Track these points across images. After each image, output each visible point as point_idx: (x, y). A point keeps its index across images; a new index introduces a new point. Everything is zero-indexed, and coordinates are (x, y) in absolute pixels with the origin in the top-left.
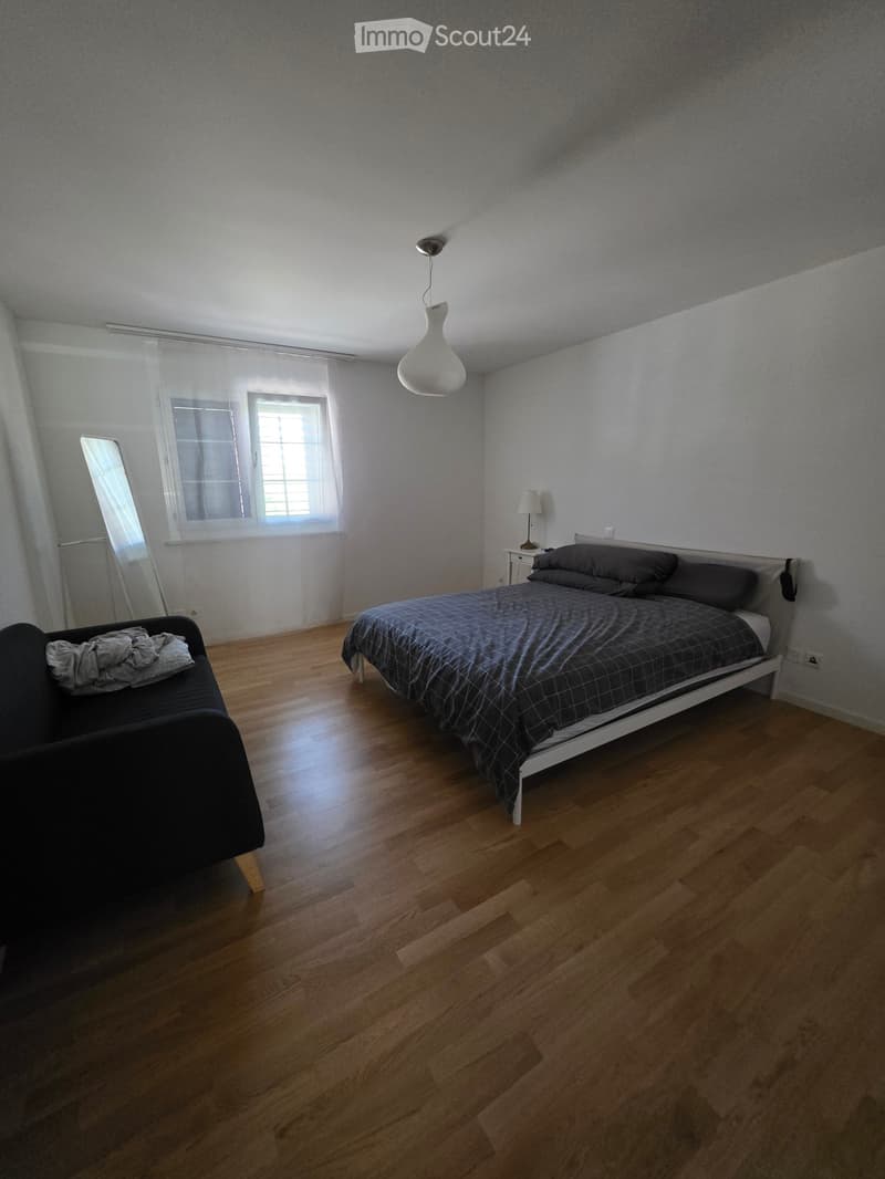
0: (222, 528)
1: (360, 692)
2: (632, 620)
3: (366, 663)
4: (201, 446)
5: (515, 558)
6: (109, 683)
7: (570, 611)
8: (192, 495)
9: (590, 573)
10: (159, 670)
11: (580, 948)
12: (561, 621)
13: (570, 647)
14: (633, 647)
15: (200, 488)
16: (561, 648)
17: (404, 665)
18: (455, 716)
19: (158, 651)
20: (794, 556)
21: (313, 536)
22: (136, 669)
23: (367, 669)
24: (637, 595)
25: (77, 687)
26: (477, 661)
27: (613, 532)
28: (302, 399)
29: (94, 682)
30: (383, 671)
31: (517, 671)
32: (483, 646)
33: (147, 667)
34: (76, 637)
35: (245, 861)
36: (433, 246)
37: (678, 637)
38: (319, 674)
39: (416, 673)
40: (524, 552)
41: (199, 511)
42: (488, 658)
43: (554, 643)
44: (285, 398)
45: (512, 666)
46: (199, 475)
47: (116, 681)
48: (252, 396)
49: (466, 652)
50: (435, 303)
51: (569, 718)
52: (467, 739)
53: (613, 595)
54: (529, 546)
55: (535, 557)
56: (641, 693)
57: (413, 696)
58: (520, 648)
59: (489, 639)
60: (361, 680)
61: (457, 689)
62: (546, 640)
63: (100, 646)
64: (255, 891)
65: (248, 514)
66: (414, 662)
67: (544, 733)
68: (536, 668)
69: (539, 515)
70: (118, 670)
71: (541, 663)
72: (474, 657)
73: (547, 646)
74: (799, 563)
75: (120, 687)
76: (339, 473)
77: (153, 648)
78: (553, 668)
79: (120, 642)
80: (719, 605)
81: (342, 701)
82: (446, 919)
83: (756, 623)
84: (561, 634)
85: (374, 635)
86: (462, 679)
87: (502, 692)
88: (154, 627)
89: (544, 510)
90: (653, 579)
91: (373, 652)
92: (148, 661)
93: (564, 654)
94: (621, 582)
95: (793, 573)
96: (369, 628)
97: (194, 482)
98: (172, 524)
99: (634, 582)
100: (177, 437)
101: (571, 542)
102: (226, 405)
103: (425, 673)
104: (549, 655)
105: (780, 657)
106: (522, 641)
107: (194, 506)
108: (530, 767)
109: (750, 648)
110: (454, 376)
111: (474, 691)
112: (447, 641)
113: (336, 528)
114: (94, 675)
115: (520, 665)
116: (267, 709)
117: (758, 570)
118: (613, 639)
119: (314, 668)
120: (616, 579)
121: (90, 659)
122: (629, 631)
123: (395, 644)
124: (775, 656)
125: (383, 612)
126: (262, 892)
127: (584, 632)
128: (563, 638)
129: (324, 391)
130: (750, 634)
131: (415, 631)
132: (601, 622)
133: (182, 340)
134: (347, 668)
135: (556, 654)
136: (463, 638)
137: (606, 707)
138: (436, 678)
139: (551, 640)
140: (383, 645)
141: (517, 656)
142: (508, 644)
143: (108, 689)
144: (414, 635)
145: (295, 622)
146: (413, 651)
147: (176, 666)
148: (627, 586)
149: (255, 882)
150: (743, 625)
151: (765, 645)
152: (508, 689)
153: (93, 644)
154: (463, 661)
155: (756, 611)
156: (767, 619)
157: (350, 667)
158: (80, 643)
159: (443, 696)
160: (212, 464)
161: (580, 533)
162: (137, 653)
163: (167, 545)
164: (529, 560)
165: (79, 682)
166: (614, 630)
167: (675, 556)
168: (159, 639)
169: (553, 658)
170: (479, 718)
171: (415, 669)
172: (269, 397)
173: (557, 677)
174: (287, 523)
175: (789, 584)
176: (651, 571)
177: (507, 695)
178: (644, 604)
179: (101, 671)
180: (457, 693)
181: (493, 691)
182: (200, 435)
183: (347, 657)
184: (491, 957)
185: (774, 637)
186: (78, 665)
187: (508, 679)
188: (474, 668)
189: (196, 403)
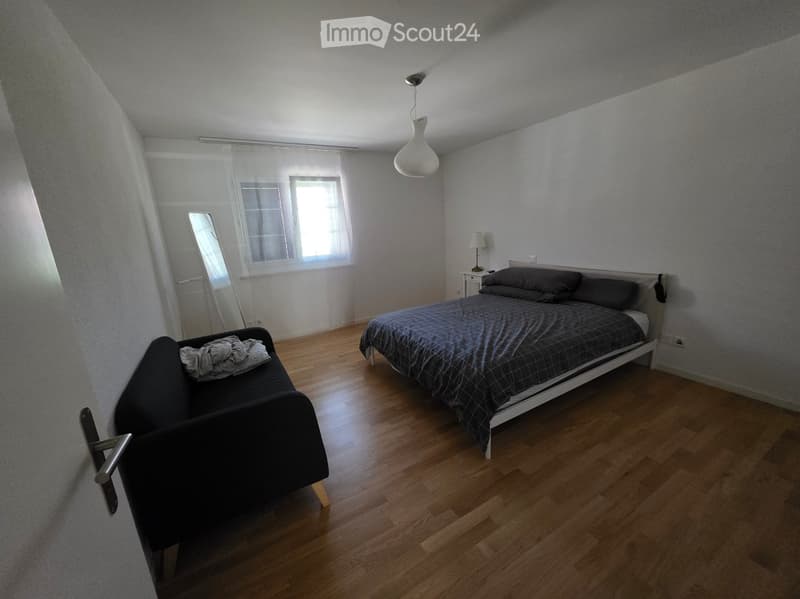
0: (274, 267)
1: (372, 370)
2: (555, 319)
3: (376, 352)
4: (261, 213)
5: (469, 278)
6: (219, 373)
7: (512, 314)
8: (256, 246)
9: (522, 287)
10: (249, 364)
11: (539, 540)
12: (507, 322)
13: (517, 340)
14: (559, 338)
15: (261, 241)
16: (511, 340)
17: (405, 354)
18: (443, 388)
19: (248, 351)
20: (664, 272)
21: (334, 269)
22: (235, 364)
23: (376, 355)
24: (556, 301)
25: (200, 376)
26: (456, 352)
27: (536, 258)
28: (325, 179)
29: (210, 373)
30: (389, 359)
31: (484, 357)
32: (459, 341)
33: (242, 362)
34: (197, 343)
35: (317, 487)
36: (416, 80)
37: (588, 330)
38: (345, 361)
39: (414, 360)
40: (475, 274)
41: (260, 256)
42: (462, 350)
43: (504, 338)
44: (314, 179)
45: (480, 355)
46: (260, 232)
47: (224, 372)
48: (292, 179)
49: (447, 345)
50: (419, 117)
51: (520, 388)
52: (452, 403)
53: (539, 301)
54: (478, 269)
55: (484, 277)
56: (565, 368)
57: (412, 375)
58: (483, 342)
59: (461, 336)
60: (372, 363)
61: (444, 370)
62: (499, 336)
63: (212, 350)
64: (324, 505)
65: (291, 255)
66: (412, 353)
67: (504, 398)
68: (496, 355)
69: (484, 249)
70: (225, 365)
71: (499, 352)
72: (453, 348)
73: (501, 340)
74: (668, 277)
75: (227, 375)
76: (350, 226)
77: (245, 349)
78: (507, 355)
79: (223, 346)
80: (612, 307)
81: (362, 378)
82: (450, 522)
83: (638, 318)
84: (509, 331)
85: (382, 334)
86: (447, 364)
87: (475, 373)
88: (244, 335)
89: (487, 245)
90: (566, 290)
91: (383, 345)
92: (242, 358)
93: (513, 345)
94: (544, 293)
95: (664, 283)
96: (378, 330)
97: (257, 236)
98: (244, 265)
99: (553, 293)
100: (246, 208)
101: (507, 267)
102: (276, 185)
103: (420, 360)
104: (503, 346)
105: (656, 341)
106: (484, 337)
107: (258, 252)
108: (497, 421)
109: (637, 336)
110: (432, 163)
111: (456, 372)
112: (434, 338)
113: (348, 262)
114: (211, 369)
115: (485, 354)
116: (314, 386)
117: (638, 282)
118: (544, 333)
119: (341, 356)
120: (539, 291)
121: (207, 358)
122: (554, 327)
123: (398, 341)
124: (653, 340)
125: (387, 317)
126: (328, 506)
127: (524, 329)
128: (511, 334)
129: (339, 173)
130: (636, 326)
131: (411, 331)
132: (534, 321)
133: (246, 145)
134: (362, 355)
135: (508, 345)
136: (444, 336)
137: (543, 379)
138: (428, 364)
139: (503, 336)
140: (389, 342)
141: (482, 348)
142: (475, 339)
143: (219, 377)
144: (410, 335)
145: (323, 325)
146: (411, 346)
147: (260, 361)
148: (549, 296)
149: (324, 500)
150: (631, 320)
151: (645, 332)
152: (480, 369)
153: (208, 348)
154: (447, 352)
155: (638, 310)
156: (645, 315)
157: (365, 355)
158: (199, 347)
159: (434, 374)
160: (268, 225)
161: (513, 259)
162: (235, 353)
163: (242, 279)
164: (478, 278)
165: (201, 373)
166: (544, 327)
167: (579, 274)
168: (247, 343)
169: (507, 348)
170: (460, 390)
171: (413, 356)
172: (303, 178)
173: (511, 362)
174: (316, 261)
175: (661, 291)
176: (564, 285)
177: (478, 373)
178: (560, 308)
179: (214, 365)
180: (444, 373)
181: (469, 372)
182: (260, 206)
183: (363, 349)
184: (481, 545)
185: (651, 327)
186: (200, 363)
187: (479, 364)
188: (454, 357)
189: (256, 185)
